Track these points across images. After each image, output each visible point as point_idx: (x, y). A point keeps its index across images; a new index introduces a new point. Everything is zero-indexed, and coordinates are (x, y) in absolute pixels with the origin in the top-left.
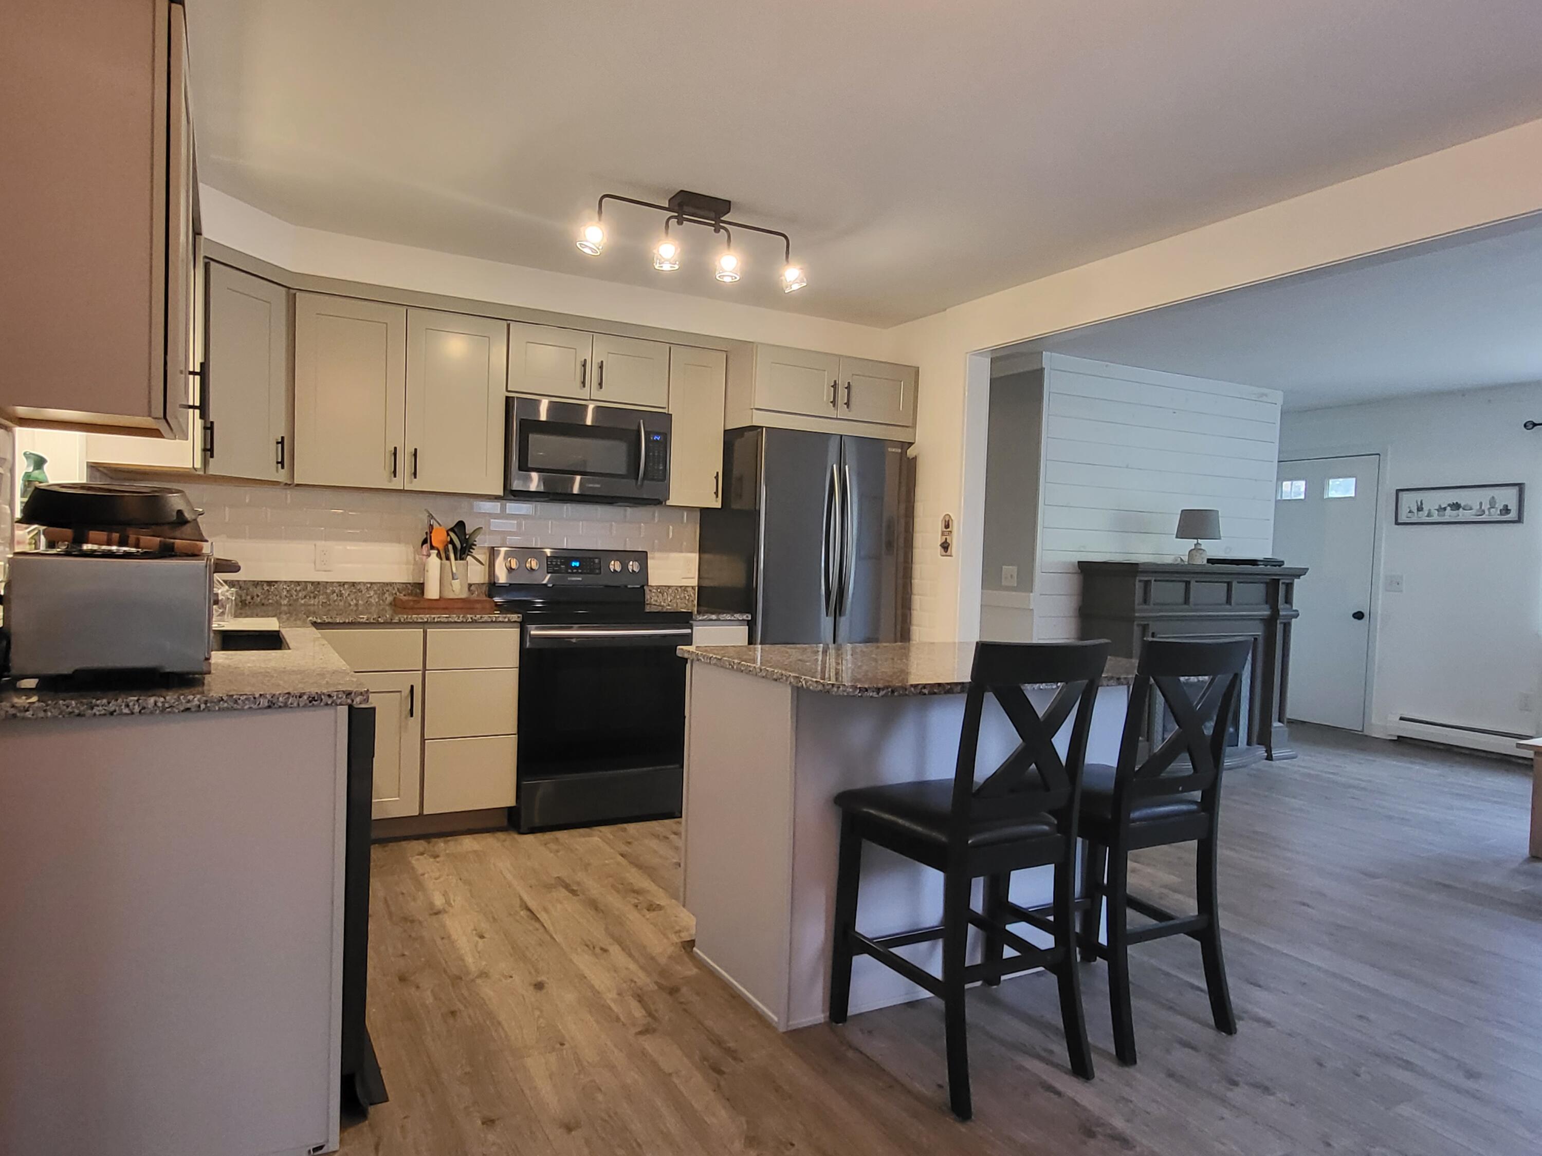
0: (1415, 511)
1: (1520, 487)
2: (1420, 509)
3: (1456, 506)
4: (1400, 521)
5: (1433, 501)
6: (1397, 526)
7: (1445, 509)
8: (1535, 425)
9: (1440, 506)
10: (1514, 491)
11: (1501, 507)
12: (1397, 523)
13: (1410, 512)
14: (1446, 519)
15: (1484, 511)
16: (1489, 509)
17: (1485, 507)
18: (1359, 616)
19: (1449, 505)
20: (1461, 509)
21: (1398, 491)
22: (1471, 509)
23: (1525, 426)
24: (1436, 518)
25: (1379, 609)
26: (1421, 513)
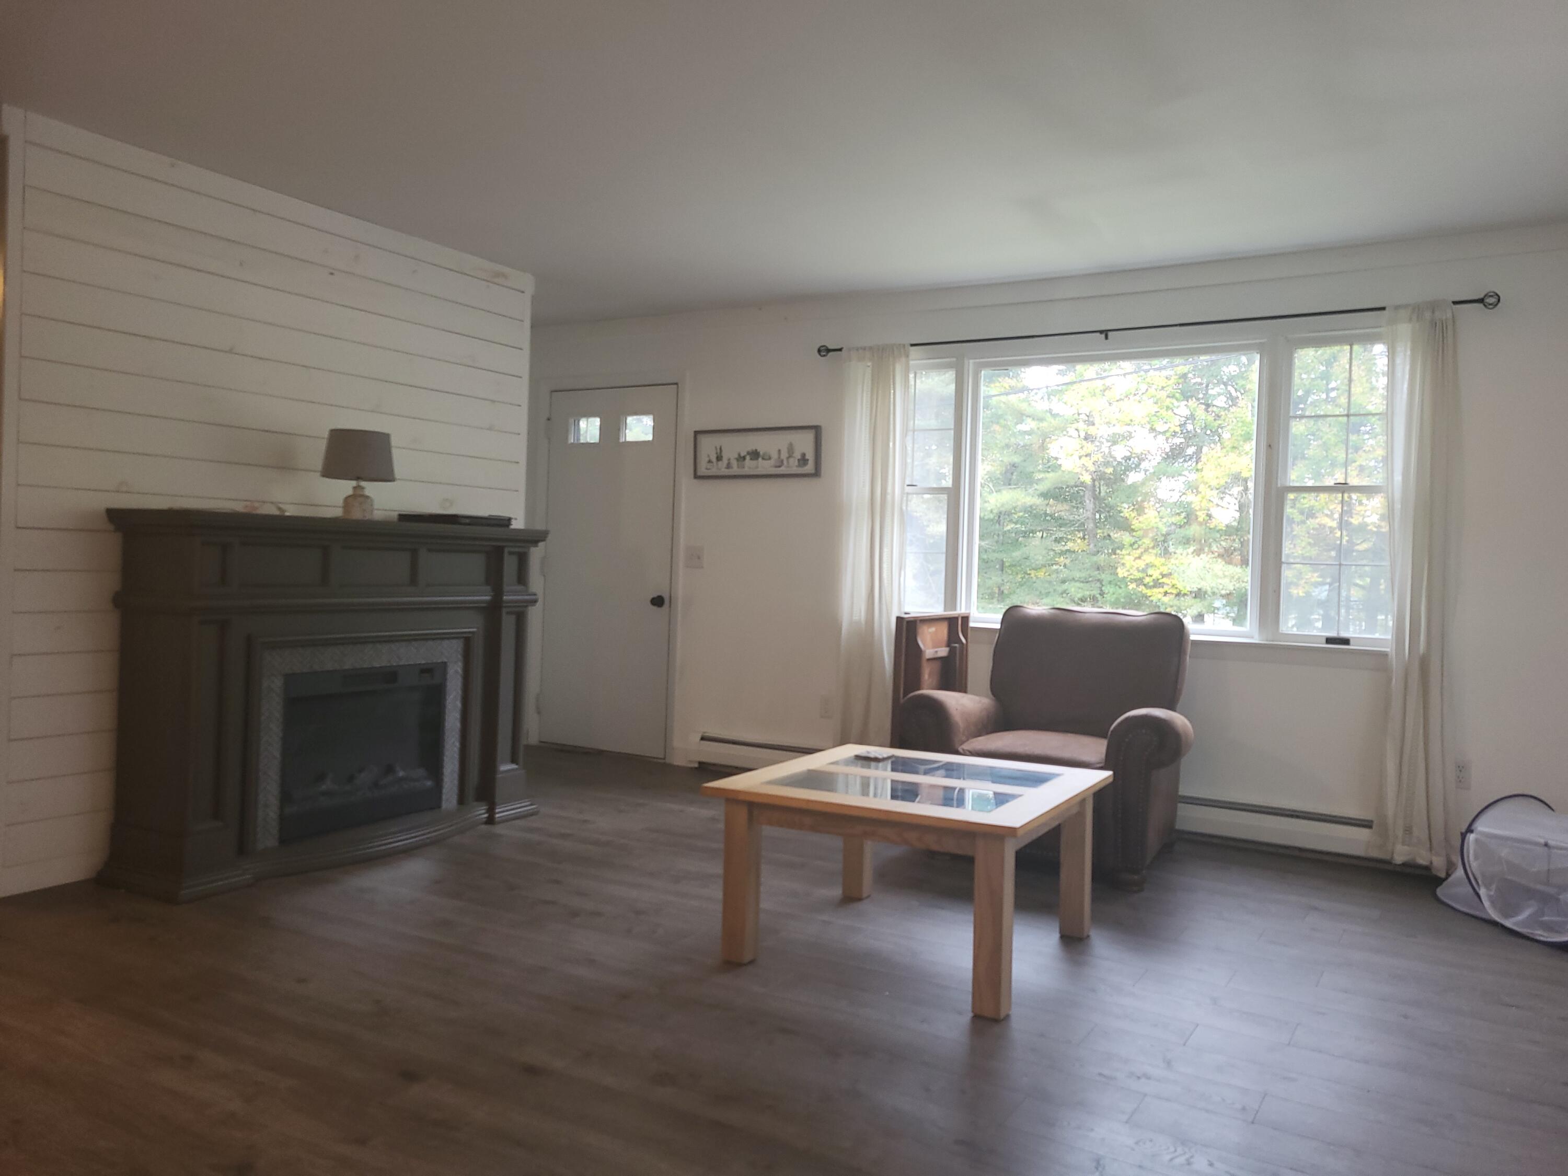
0: (714, 460)
1: (817, 429)
2: (719, 458)
3: (755, 455)
4: (699, 474)
5: (733, 446)
6: (696, 481)
7: (744, 458)
8: (829, 351)
9: (739, 455)
10: (809, 436)
11: (799, 457)
12: (696, 477)
13: (710, 461)
14: (746, 471)
15: (782, 461)
16: (788, 458)
17: (784, 455)
18: (658, 601)
19: (748, 453)
20: (760, 459)
21: (697, 433)
22: (770, 458)
23: (819, 351)
24: (735, 470)
25: (680, 592)
26: (720, 463)
